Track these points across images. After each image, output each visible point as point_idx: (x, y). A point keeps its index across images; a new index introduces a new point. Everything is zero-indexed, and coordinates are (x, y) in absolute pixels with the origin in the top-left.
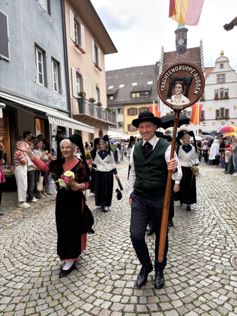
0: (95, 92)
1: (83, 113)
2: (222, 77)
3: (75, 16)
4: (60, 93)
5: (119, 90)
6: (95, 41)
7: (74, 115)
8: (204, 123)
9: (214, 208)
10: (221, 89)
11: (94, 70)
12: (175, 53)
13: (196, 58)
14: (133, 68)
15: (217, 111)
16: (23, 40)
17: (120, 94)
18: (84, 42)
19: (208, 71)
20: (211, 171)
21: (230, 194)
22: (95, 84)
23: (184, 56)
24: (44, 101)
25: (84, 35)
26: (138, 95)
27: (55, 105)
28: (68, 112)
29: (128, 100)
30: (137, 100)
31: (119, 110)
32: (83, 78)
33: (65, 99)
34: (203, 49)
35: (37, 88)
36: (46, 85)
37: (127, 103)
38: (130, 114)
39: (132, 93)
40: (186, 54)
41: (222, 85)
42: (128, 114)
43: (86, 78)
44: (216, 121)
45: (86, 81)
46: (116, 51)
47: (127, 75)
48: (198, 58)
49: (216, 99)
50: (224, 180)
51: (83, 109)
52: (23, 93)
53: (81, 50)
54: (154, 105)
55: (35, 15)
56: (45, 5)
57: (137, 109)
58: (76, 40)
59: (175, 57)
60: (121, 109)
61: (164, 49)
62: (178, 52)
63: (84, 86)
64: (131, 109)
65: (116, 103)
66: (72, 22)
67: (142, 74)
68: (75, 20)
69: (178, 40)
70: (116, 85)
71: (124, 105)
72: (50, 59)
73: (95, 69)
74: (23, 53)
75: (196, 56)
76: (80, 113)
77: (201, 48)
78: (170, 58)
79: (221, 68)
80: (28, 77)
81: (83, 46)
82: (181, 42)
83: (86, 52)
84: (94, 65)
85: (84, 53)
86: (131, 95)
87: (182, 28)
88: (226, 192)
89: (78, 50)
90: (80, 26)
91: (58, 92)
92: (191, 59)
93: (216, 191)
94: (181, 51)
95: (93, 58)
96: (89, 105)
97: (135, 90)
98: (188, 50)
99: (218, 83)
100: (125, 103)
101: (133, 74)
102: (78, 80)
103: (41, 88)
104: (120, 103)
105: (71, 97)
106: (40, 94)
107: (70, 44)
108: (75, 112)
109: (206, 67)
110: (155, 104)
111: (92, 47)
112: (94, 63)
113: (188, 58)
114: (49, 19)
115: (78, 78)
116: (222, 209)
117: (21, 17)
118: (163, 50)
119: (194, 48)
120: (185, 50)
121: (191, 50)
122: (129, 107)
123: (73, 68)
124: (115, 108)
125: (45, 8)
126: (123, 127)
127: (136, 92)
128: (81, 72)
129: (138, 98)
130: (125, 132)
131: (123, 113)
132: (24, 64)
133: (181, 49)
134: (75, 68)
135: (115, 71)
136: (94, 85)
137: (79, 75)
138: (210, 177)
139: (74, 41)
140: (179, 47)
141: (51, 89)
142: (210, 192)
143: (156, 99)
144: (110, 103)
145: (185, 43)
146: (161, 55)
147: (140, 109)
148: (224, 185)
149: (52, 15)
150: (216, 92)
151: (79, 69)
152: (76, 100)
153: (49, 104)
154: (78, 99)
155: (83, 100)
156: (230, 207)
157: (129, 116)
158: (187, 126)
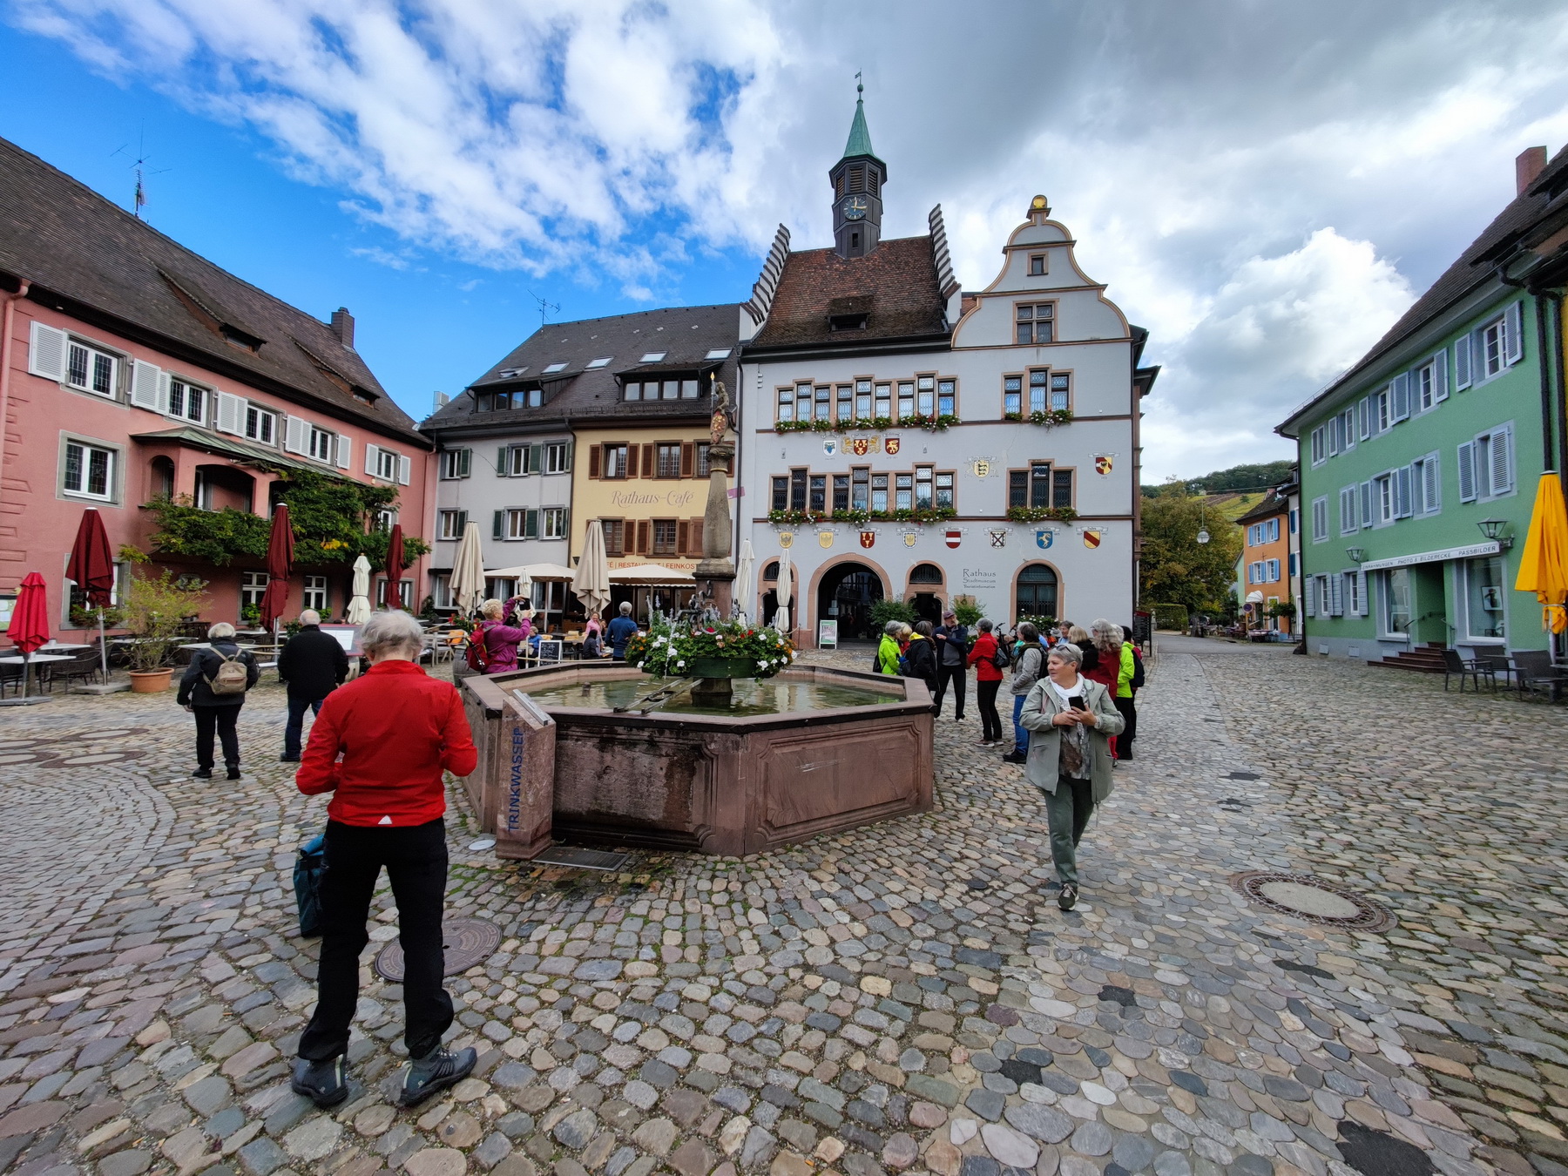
2: (1040, 314)
5: (583, 375)
8: (949, 534)
10: (1033, 371)
12: (831, 255)
17: (579, 384)
23: (868, 260)
26: (652, 390)
37: (591, 416)
38: (602, 471)
39: (626, 379)
40: (875, 255)
41: (1038, 354)
42: (594, 473)
44: (1008, 527)
47: (637, 331)
57: (633, 450)
59: (832, 264)
60: (562, 449)
62: (845, 250)
64: (606, 446)
65: (541, 418)
67: (695, 327)
69: (845, 202)
70: (580, 360)
78: (809, 268)
79: (1033, 274)
82: (856, 209)
87: (863, 154)
92: (892, 269)
97: (642, 371)
98: (884, 248)
99: (1020, 344)
100: (581, 415)
101: (660, 329)
104: (558, 417)
113: (883, 266)
118: (783, 240)
120: (875, 246)
121: (896, 245)
122: (597, 439)
126: (565, 532)
127: (641, 380)
129: (650, 402)
130: (572, 558)
131: (570, 468)
133: (855, 236)
140: (847, 228)
147: (647, 449)
150: (1014, 385)
157: (596, 482)
158: (871, 544)
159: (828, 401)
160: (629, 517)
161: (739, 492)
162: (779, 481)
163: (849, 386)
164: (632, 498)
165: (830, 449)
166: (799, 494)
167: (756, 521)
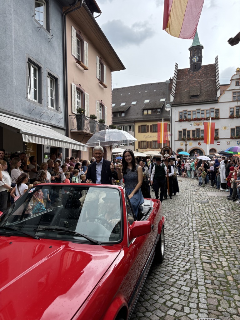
0: (99, 108)
1: (81, 130)
2: (238, 94)
3: (78, 33)
4: (57, 109)
5: (131, 107)
6: (101, 58)
7: (72, 132)
8: (218, 142)
9: (197, 244)
10: (237, 107)
11: (98, 86)
12: (189, 70)
13: (210, 76)
14: (146, 85)
15: (233, 130)
16: (14, 55)
17: (131, 111)
18: (88, 58)
19: (223, 88)
20: (215, 196)
21: (224, 227)
22: (99, 101)
23: (199, 73)
24: (36, 118)
25: (87, 52)
26: (150, 112)
27: (49, 121)
28: (66, 128)
29: (140, 117)
30: (149, 117)
31: (130, 127)
32: (84, 95)
33: (62, 116)
34: (219, 66)
35: (29, 104)
36: (40, 101)
37: (139, 120)
38: (141, 131)
39: (144, 110)
40: (201, 71)
41: (237, 103)
42: (139, 132)
43: (88, 94)
44: (231, 140)
45: (88, 97)
46: (124, 68)
47: (140, 92)
48: (213, 76)
49: (231, 117)
50: (224, 208)
51: (81, 126)
52: (10, 109)
53: (83, 66)
54: (163, 123)
55: (30, 31)
56: (44, 21)
57: (148, 126)
58: (78, 56)
59: (189, 74)
60: (132, 126)
61: (178, 66)
62: (193, 69)
63: (86, 102)
64: (142, 126)
65: (127, 120)
66: (75, 39)
67: (155, 91)
68: (77, 36)
69: (193, 57)
70: (128, 102)
71: (136, 122)
72: (47, 75)
73: (100, 86)
74: (13, 69)
75: (211, 73)
76: (78, 130)
77: (216, 65)
78: (184, 75)
79: (236, 86)
80: (17, 93)
81: (86, 63)
82: (196, 59)
83: (89, 69)
84: (98, 82)
85: (86, 69)
86: (143, 112)
87: (197, 45)
88: (220, 223)
89: (80, 66)
90: (84, 43)
91: (54, 108)
92: (205, 76)
93: (208, 222)
94: (195, 68)
95: (97, 75)
96: (90, 122)
97: (147, 107)
98: (203, 67)
99: (233, 101)
100: (136, 120)
101: (146, 91)
102: (79, 97)
103: (34, 104)
104: (131, 120)
105: (70, 113)
106: (32, 110)
107: (71, 61)
108: (73, 129)
109: (221, 84)
110: (164, 121)
111: (97, 64)
112: (99, 80)
113: (203, 75)
114: (47, 35)
115: (79, 95)
116: (205, 247)
117: (13, 32)
118: (176, 68)
119: (209, 65)
120: (200, 67)
121: (206, 66)
122: (140, 124)
123: (73, 84)
124: (126, 125)
125: (43, 24)
126: (133, 144)
127: (148, 110)
128: (83, 88)
129: (150, 115)
130: (136, 150)
131: (134, 131)
132: (14, 80)
133: (195, 66)
134: (75, 84)
135: (128, 87)
136: (97, 101)
137: (80, 92)
138: (210, 202)
139: (76, 57)
140: (193, 64)
141: (46, 105)
142: (201, 223)
143: (169, 117)
144: (122, 120)
145: (200, 60)
146: (174, 72)
147: (151, 126)
148: (221, 214)
149: (50, 31)
150: (232, 110)
151: (80, 85)
152: (75, 117)
153: (42, 120)
154: (77, 116)
155: (82, 117)
156: (216, 244)
157: (140, 134)
158: (201, 145)
159: (190, 114)
160: (147, 141)
161: (171, 135)
162: (180, 132)
163: (195, 111)
164: (148, 137)
165: (191, 125)
166: (184, 134)
167: (175, 140)
